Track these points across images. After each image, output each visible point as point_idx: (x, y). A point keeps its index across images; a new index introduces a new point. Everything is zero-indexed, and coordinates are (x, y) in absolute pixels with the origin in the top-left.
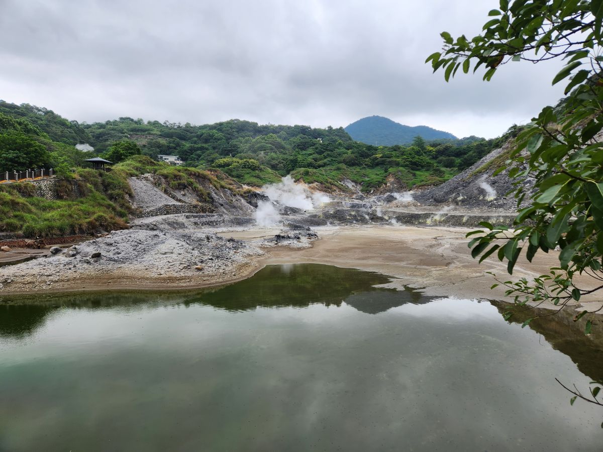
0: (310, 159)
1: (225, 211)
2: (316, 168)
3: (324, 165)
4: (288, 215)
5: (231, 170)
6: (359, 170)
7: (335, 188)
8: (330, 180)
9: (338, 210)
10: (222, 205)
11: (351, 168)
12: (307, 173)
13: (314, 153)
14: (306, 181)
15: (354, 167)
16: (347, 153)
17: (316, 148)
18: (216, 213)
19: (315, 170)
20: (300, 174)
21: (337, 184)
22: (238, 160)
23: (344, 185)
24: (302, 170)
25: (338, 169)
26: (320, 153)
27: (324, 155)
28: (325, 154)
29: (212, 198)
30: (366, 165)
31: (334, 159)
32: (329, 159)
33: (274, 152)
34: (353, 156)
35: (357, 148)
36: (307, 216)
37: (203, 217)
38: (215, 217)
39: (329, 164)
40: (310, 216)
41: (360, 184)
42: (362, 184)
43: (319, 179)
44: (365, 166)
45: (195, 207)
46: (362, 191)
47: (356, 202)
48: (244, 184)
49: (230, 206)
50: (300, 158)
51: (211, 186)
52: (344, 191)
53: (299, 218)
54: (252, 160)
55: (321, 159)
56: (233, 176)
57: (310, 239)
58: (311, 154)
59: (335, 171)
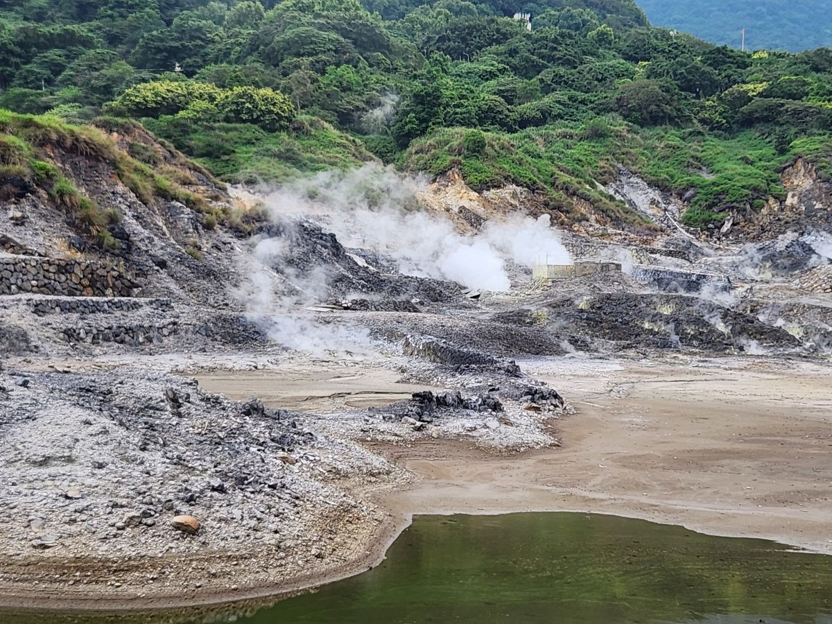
0: (486, 94)
1: (173, 286)
2: (511, 130)
3: (542, 119)
4: (416, 310)
5: (183, 129)
6: (676, 142)
7: (583, 209)
8: (566, 178)
9: (609, 297)
10: (162, 264)
11: (647, 132)
12: (477, 148)
13: (502, 71)
14: (471, 178)
15: (659, 130)
16: (631, 75)
17: (513, 52)
18: (143, 294)
19: (506, 137)
20: (451, 151)
21: (593, 194)
22: (209, 88)
23: (618, 197)
24: (458, 134)
25: (597, 135)
26: (527, 70)
27: (542, 81)
28: (546, 75)
29: (124, 236)
30: (703, 121)
31: (581, 95)
32: (561, 94)
33: (347, 62)
34: (654, 85)
35: (668, 55)
36: (485, 314)
37: (96, 308)
38: (141, 312)
39: (560, 116)
40: (499, 318)
41: (680, 195)
42: (688, 194)
43: (521, 170)
44: (699, 127)
45: (65, 268)
46: (688, 222)
47: (670, 264)
48: (234, 183)
49: (195, 269)
50: (449, 86)
51: (120, 188)
52: (617, 222)
53: (463, 324)
54: (267, 92)
55: (530, 96)
56: (190, 152)
57: (537, 409)
58: (491, 75)
59: (585, 144)
